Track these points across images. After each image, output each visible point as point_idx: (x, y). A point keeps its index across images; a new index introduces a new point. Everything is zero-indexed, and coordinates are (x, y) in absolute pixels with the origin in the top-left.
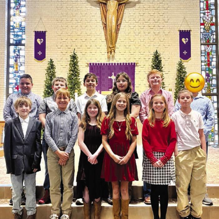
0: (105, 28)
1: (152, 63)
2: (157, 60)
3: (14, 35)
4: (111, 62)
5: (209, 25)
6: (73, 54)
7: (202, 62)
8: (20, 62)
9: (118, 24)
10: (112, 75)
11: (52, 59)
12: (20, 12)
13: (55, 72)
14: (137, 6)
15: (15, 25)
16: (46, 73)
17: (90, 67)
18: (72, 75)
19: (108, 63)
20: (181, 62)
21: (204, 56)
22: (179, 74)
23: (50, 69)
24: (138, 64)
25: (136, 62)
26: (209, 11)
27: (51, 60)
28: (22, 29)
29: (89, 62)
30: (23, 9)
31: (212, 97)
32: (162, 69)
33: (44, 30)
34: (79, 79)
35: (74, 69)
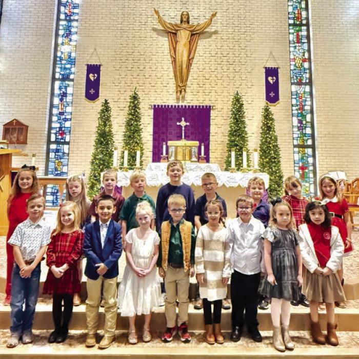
0: (174, 63)
1: (232, 107)
2: (238, 104)
3: (61, 68)
4: (180, 104)
5: (301, 62)
6: (134, 93)
7: (292, 106)
8: (67, 102)
9: (190, 58)
10: (182, 120)
11: (107, 99)
12: (71, 40)
13: (110, 115)
14: (214, 37)
15: (63, 56)
16: (99, 118)
17: (154, 109)
18: (131, 121)
19: (177, 105)
20: (267, 106)
21: (295, 98)
22: (265, 121)
23: (103, 112)
24: (214, 107)
25: (212, 105)
26: (300, 45)
27: (106, 101)
28: (72, 61)
29: (153, 104)
30: (74, 37)
31: (306, 149)
32: (244, 115)
33: (98, 64)
34: (140, 125)
35: (134, 112)
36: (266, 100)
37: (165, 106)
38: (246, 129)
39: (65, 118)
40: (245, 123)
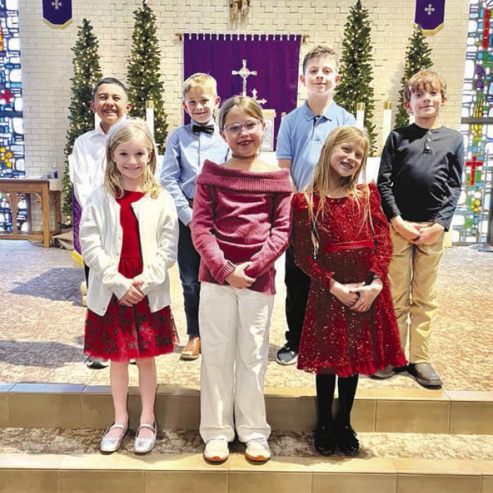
1: (345, 37)
2: (359, 29)
4: (239, 31)
6: (142, 6)
7: (469, 35)
8: (9, 29)
10: (242, 66)
11: (88, 20)
13: (96, 55)
16: (75, 59)
17: (185, 43)
18: (140, 66)
19: (231, 33)
21: (476, 20)
22: (412, 66)
23: (83, 47)
24: (307, 39)
25: (303, 34)
27: (86, 23)
29: (183, 32)
31: (485, 126)
32: (370, 53)
34: (159, 75)
35: (145, 48)
36: (417, 21)
37: (207, 36)
38: (371, 85)
39: (10, 64)
40: (371, 71)
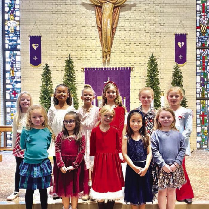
0: (100, 33)
1: (148, 68)
2: (153, 65)
3: (9, 40)
4: (106, 67)
5: (205, 29)
6: (68, 58)
7: (197, 66)
8: (16, 68)
9: (113, 28)
10: (108, 80)
11: (47, 64)
12: (15, 16)
13: (51, 77)
14: (133, 9)
15: (10, 30)
16: (42, 79)
17: (85, 71)
18: (68, 80)
19: (103, 67)
20: (177, 66)
21: (199, 60)
22: (175, 78)
23: (45, 74)
24: (133, 69)
25: (131, 67)
26: (205, 14)
28: (17, 34)
29: (84, 67)
30: (17, 13)
31: (206, 101)
32: (158, 74)
33: (39, 35)
34: (75, 84)
35: (69, 74)
36: (176, 61)
37: (94, 69)
38: (159, 86)
39: (16, 81)
40: (159, 80)
